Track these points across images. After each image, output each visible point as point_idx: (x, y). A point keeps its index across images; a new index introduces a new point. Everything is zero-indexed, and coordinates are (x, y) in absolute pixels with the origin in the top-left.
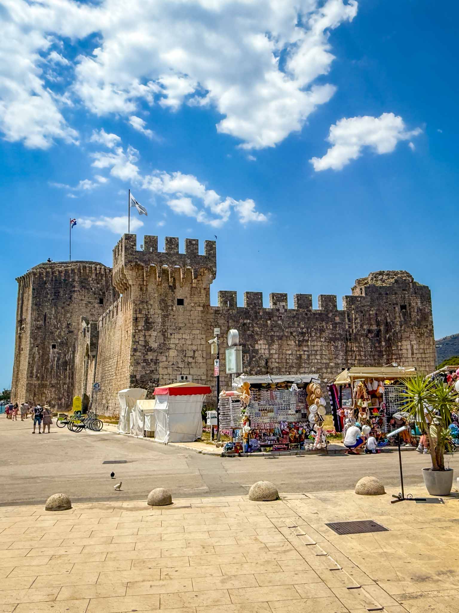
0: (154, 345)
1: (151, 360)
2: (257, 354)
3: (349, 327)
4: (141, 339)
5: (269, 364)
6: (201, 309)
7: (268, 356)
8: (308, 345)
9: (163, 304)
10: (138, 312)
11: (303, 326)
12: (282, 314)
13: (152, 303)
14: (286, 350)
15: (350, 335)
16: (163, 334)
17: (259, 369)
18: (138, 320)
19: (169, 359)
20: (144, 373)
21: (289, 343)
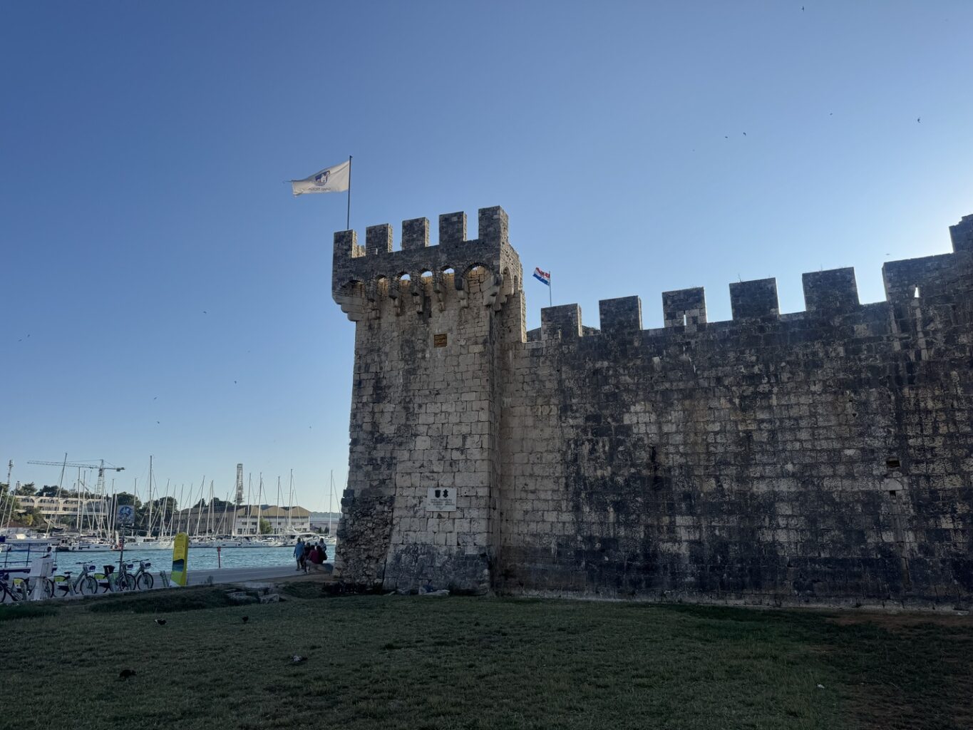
0: (388, 430)
1: (382, 459)
2: (628, 436)
3: (906, 346)
4: (367, 420)
5: (661, 458)
6: (479, 348)
7: (655, 439)
8: (770, 407)
9: (407, 349)
10: (362, 371)
11: (754, 358)
12: (692, 337)
13: (387, 349)
14: (707, 422)
15: (910, 367)
16: (404, 408)
17: (633, 470)
18: (362, 386)
19: (416, 456)
20: (368, 487)
21: (714, 404)
